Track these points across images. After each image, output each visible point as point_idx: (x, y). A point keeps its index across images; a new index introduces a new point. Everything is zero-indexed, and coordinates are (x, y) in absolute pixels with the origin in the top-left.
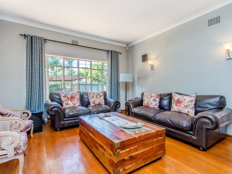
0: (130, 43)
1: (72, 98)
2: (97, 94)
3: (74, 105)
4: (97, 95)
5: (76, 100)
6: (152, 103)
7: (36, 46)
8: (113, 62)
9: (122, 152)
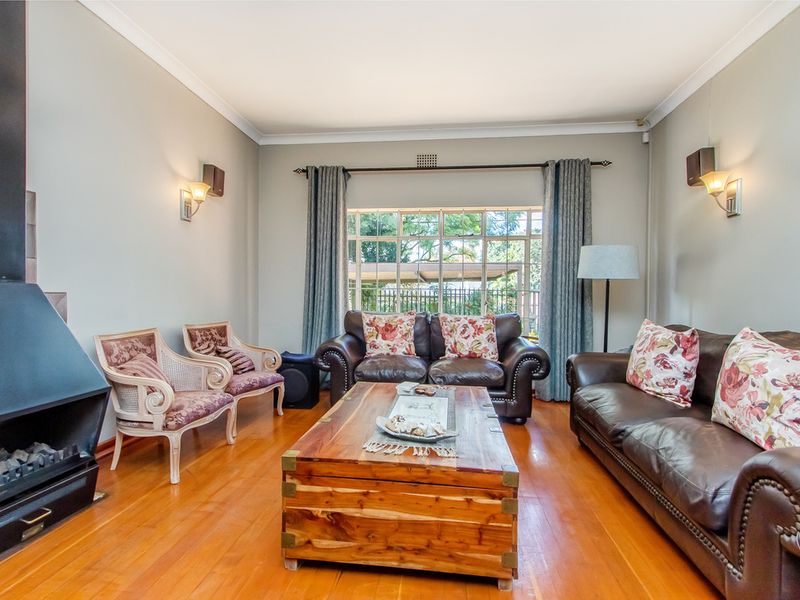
0: (649, 112)
1: (389, 329)
2: (466, 322)
3: (393, 350)
4: (465, 326)
5: (399, 336)
6: (649, 375)
7: (325, 191)
8: (561, 203)
9: (302, 488)
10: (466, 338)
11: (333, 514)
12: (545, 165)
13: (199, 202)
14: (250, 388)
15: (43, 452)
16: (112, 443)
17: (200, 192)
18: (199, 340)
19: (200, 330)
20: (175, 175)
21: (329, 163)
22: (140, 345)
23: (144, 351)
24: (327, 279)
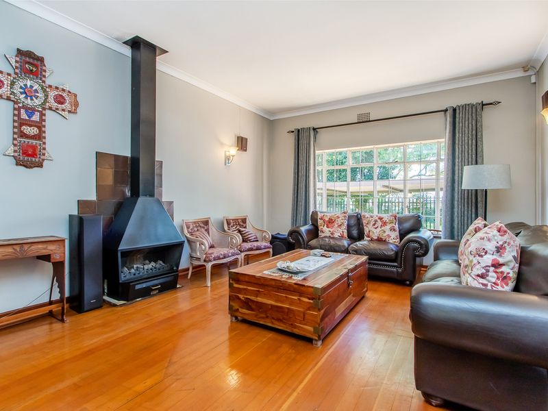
1: (331, 222)
2: (377, 218)
3: (332, 234)
4: (376, 221)
5: (337, 226)
7: (303, 142)
8: (457, 135)
9: (236, 285)
10: (376, 228)
11: (247, 298)
12: (446, 111)
13: (233, 156)
14: (251, 249)
15: (160, 264)
16: (188, 269)
17: (233, 151)
18: (232, 224)
19: (233, 220)
20: (222, 144)
21: (306, 126)
22: (202, 225)
23: (204, 228)
24: (304, 193)
